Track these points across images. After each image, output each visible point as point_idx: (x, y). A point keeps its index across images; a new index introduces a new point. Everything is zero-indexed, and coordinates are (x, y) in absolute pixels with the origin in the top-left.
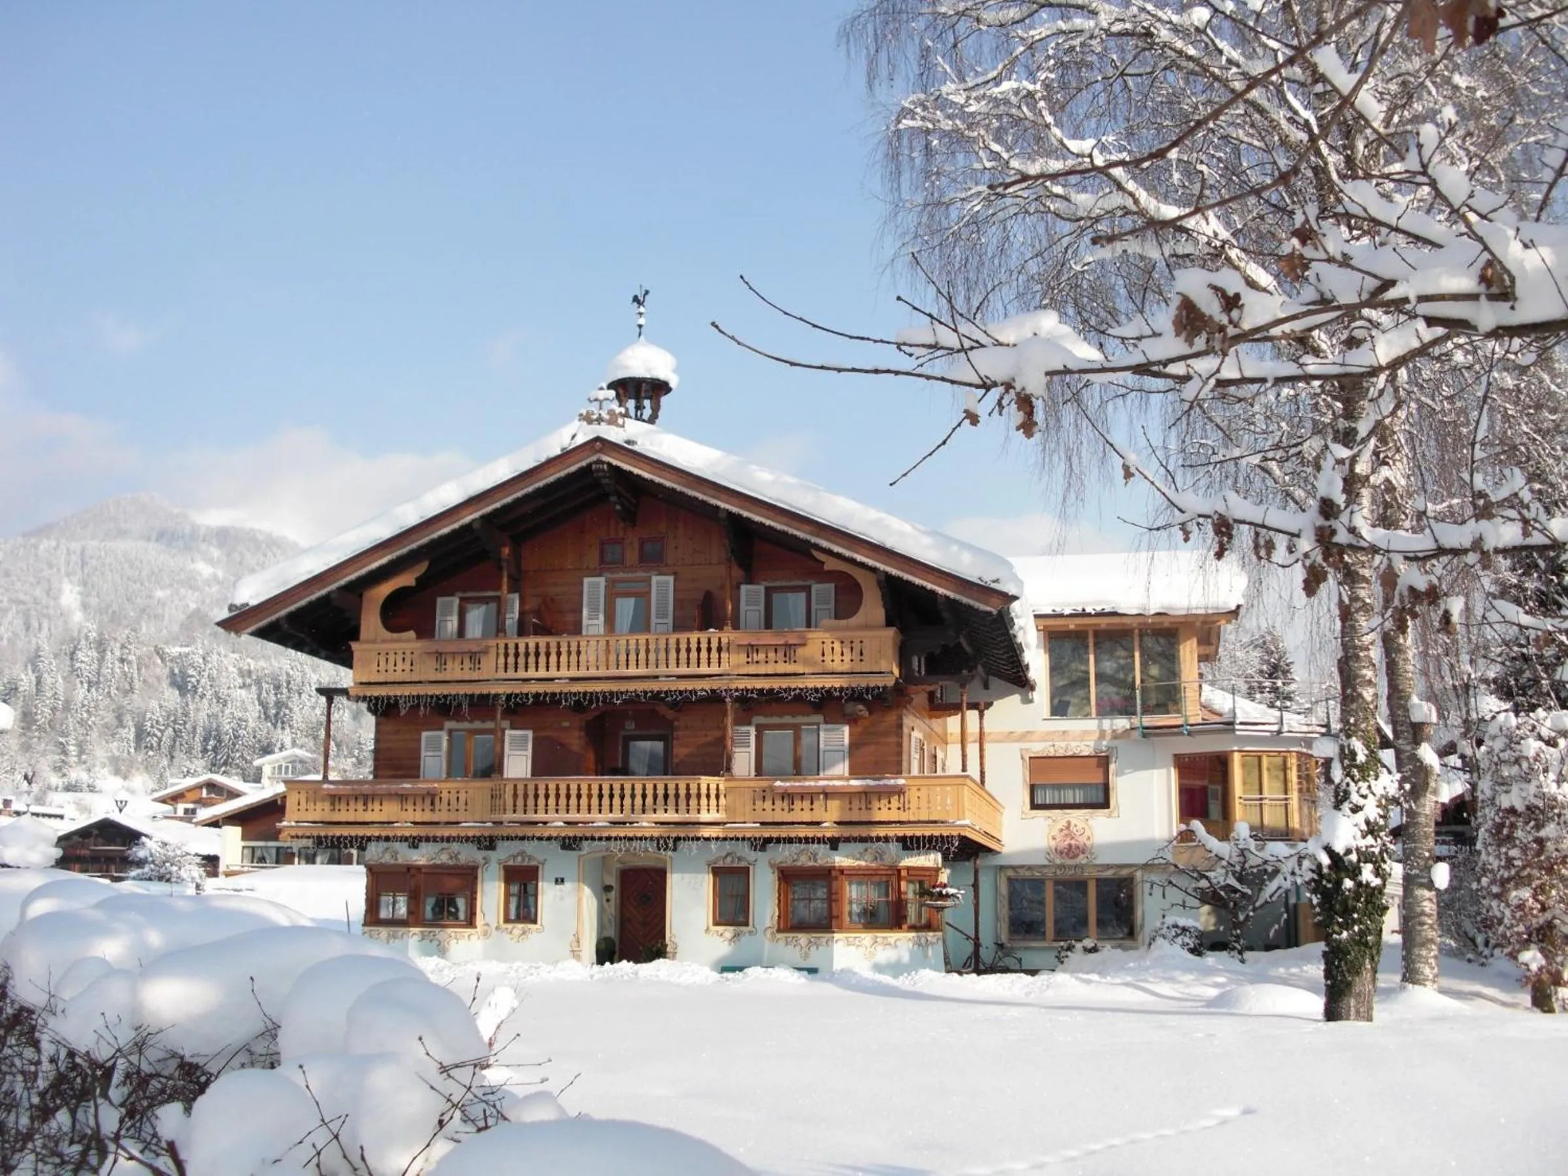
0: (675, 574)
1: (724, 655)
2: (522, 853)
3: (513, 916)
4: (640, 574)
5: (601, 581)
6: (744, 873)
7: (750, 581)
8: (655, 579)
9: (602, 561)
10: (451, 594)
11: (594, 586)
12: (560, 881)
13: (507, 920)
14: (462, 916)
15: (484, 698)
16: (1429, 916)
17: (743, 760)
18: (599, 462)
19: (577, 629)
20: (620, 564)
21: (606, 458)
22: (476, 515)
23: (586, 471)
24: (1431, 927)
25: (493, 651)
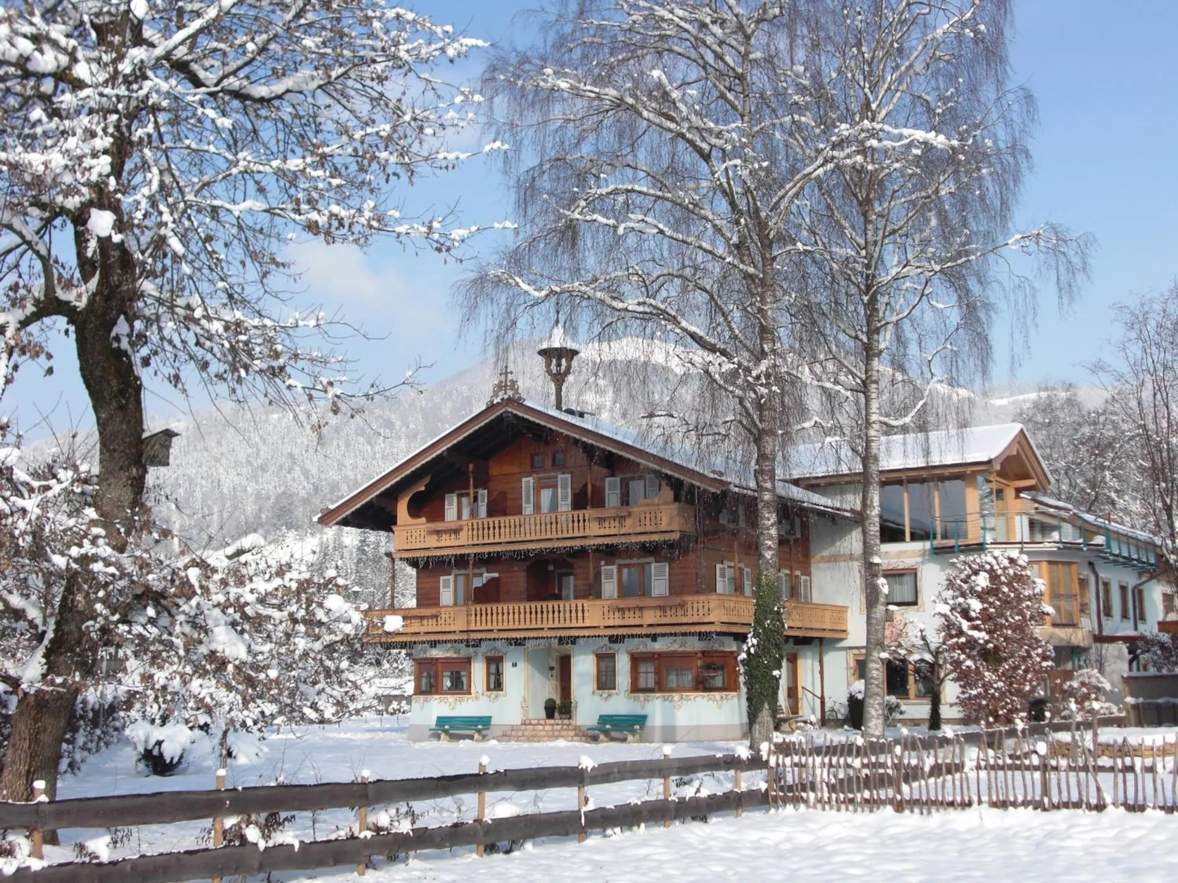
0: (572, 473)
1: (587, 523)
2: (495, 648)
3: (492, 686)
4: (552, 474)
5: (531, 479)
6: (612, 657)
7: (613, 476)
8: (560, 476)
9: (532, 466)
10: (452, 492)
11: (528, 482)
12: (515, 665)
13: (488, 689)
14: (465, 687)
15: (462, 556)
16: (876, 679)
17: (610, 587)
18: (507, 412)
19: (519, 511)
20: (543, 469)
21: (510, 410)
22: (444, 448)
23: (500, 418)
24: (877, 686)
25: (466, 528)
